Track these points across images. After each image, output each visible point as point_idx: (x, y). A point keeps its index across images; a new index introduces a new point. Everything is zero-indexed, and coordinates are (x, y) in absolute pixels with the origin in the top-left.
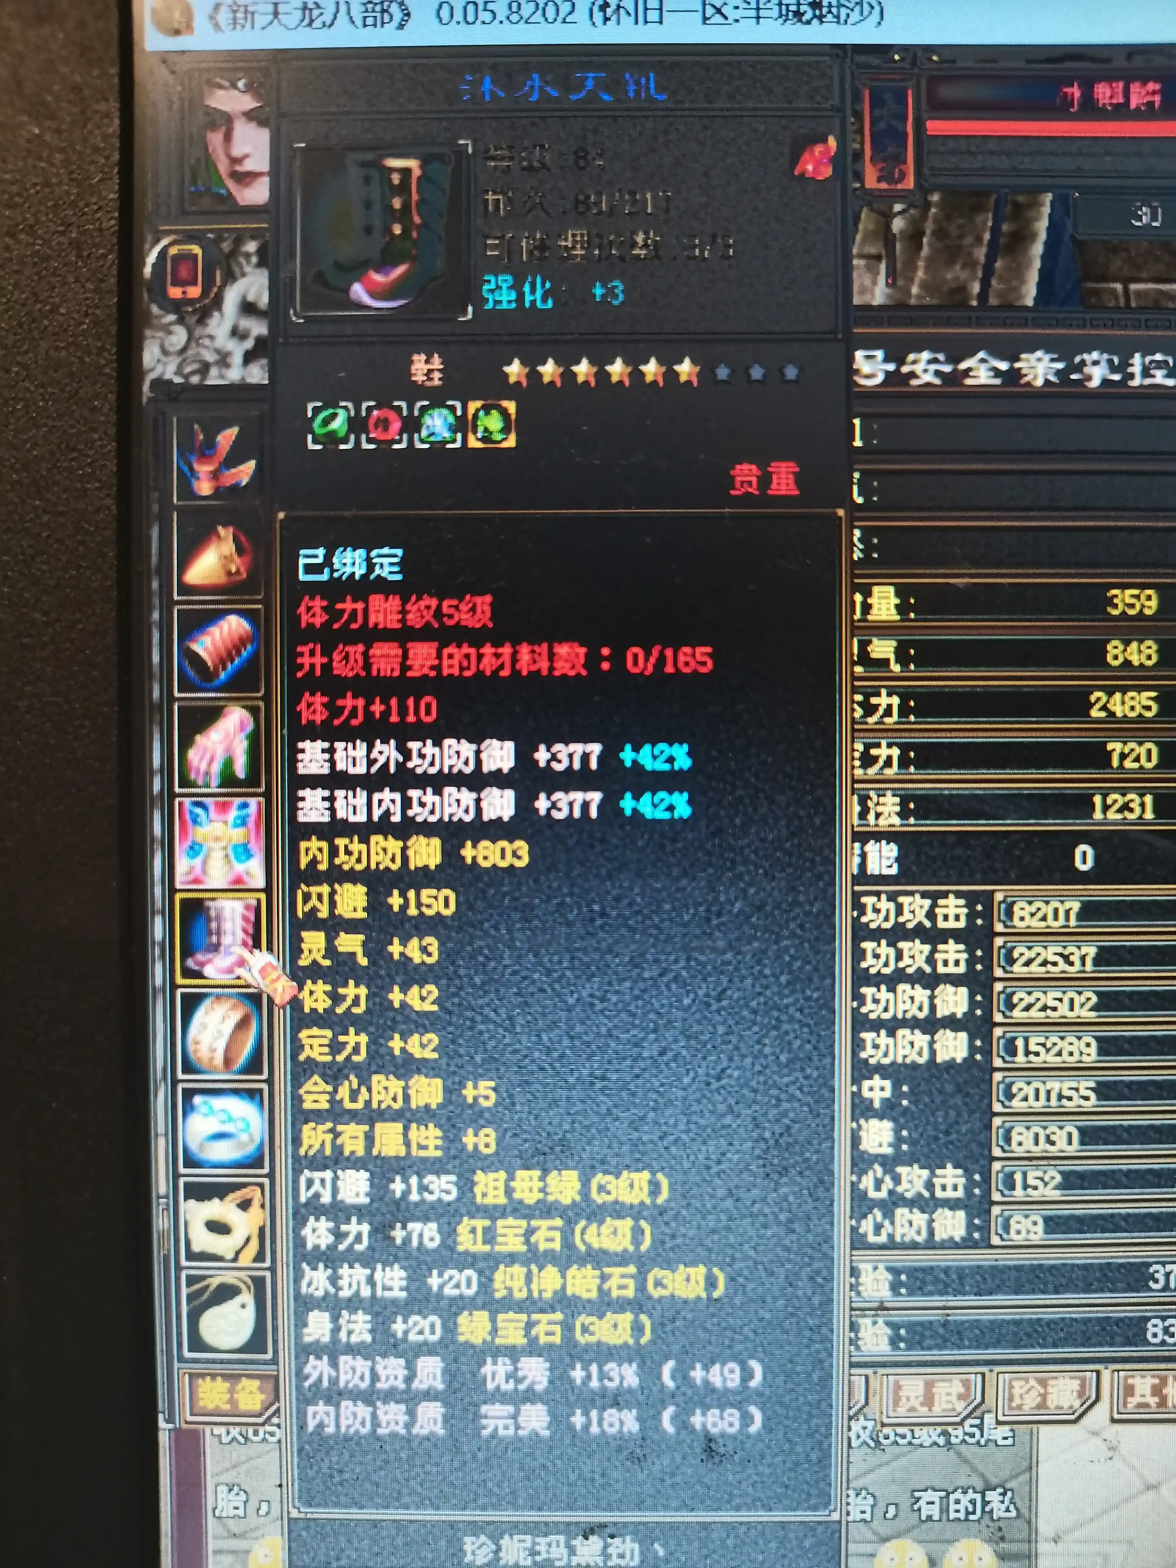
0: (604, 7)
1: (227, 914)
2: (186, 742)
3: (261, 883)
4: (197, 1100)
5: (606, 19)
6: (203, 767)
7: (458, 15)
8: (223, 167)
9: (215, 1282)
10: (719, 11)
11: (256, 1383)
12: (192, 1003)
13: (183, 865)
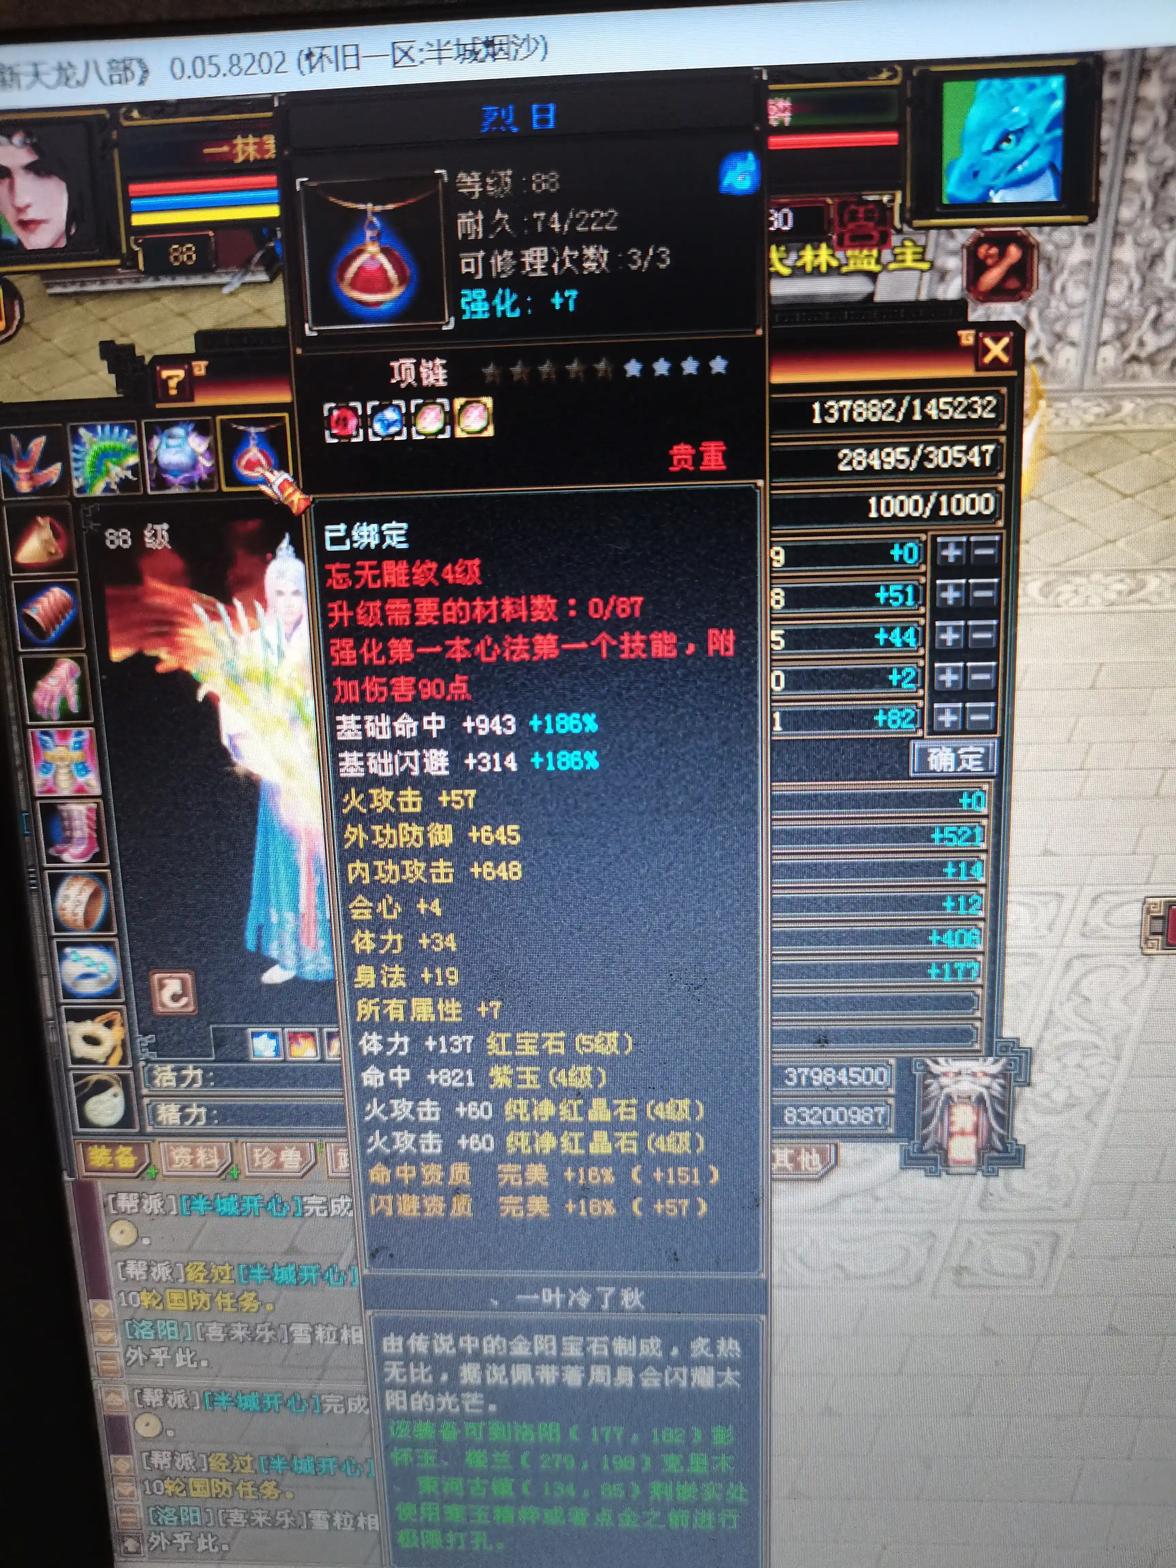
0: (309, 56)
1: (75, 814)
2: (32, 687)
3: (97, 791)
4: (68, 950)
5: (312, 68)
6: (46, 704)
7: (189, 71)
8: (11, 217)
9: (94, 1078)
10: (406, 54)
11: (130, 1149)
12: (56, 881)
13: (39, 779)
